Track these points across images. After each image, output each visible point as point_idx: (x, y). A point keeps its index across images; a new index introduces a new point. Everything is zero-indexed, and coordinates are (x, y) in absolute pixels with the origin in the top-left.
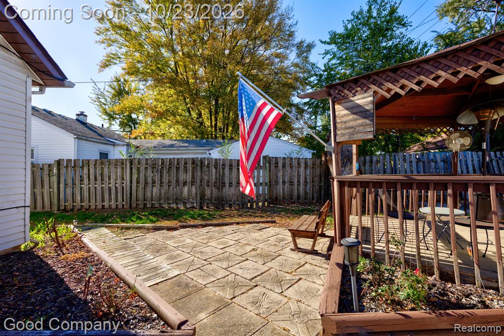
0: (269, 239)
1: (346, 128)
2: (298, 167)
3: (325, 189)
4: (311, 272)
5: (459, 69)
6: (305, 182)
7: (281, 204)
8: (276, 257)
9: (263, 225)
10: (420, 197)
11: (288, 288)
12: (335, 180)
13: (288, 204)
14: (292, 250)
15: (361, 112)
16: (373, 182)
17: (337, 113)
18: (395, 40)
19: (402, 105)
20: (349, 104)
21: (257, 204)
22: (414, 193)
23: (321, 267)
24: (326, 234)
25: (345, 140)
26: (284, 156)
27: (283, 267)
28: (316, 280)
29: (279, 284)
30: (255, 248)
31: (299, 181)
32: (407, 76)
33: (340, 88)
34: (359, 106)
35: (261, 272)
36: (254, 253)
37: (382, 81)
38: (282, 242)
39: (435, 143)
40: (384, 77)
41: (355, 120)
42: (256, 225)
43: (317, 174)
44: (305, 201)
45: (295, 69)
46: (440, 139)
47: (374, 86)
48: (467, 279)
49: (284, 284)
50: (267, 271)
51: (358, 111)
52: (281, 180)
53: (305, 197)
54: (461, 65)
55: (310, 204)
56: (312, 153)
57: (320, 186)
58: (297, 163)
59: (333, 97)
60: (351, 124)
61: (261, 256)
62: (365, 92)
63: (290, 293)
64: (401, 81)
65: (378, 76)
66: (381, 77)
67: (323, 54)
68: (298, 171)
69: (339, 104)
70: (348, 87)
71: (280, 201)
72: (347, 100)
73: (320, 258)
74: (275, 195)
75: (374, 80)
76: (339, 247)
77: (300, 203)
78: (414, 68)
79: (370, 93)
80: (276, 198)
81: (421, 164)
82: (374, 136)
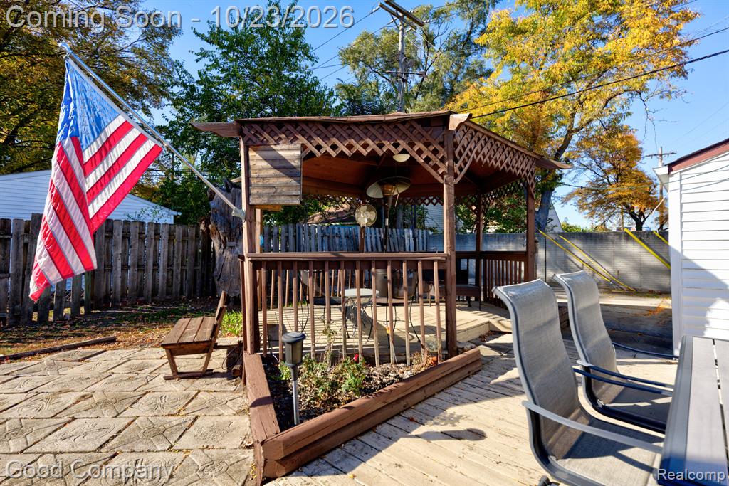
0: (113, 371)
1: (265, 187)
2: (155, 239)
3: (203, 275)
4: (211, 403)
5: (383, 142)
6: (168, 265)
7: (117, 308)
8: (141, 398)
9: (89, 350)
10: (347, 277)
11: (181, 436)
12: (247, 260)
13: (134, 306)
14: (167, 378)
15: (285, 167)
16: (298, 262)
17: (251, 163)
18: (299, 73)
19: (317, 165)
20: (270, 154)
21: (58, 312)
22: (342, 274)
23: (224, 391)
24: (218, 344)
25: (263, 203)
26: (126, 218)
27: (159, 408)
28: (222, 411)
29: (161, 436)
30: (85, 393)
31: (156, 264)
32: (338, 135)
33: (258, 128)
34: (283, 159)
35: (117, 429)
36: (87, 403)
37: (312, 134)
38: (143, 372)
39: (337, 214)
40: (314, 129)
41: (278, 177)
42: (69, 352)
43: (190, 252)
44: (168, 297)
45: (138, 59)
46: (341, 209)
47: (302, 138)
48: (384, 359)
49: (171, 433)
50: (129, 424)
51: (280, 165)
52: (119, 263)
53: (167, 290)
54: (385, 140)
55: (178, 301)
56: (175, 217)
57: (195, 272)
58: (153, 233)
59: (246, 139)
60: (272, 181)
61: (105, 403)
62: (292, 142)
63: (186, 442)
64: (332, 139)
65: (307, 125)
66: (311, 129)
67: (197, 54)
68: (155, 246)
69: (255, 150)
70: (269, 130)
71: (115, 300)
72: (266, 148)
73: (219, 379)
74: (103, 289)
75: (303, 129)
76: (252, 355)
77: (157, 302)
78: (345, 128)
79: (298, 145)
80: (107, 296)
81: (326, 239)
82: (301, 202)
